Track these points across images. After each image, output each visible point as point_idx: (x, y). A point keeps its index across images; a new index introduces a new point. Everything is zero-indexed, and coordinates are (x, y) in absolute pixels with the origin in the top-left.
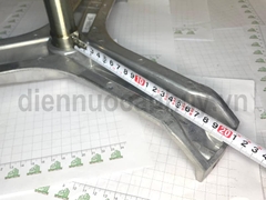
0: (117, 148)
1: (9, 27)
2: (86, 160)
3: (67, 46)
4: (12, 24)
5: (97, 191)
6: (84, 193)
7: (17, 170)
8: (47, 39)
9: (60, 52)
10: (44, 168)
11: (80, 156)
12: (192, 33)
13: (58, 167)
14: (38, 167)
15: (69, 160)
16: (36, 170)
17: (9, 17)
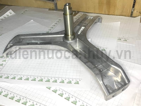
0: (78, 80)
1: (53, 28)
2: (66, 82)
3: (70, 39)
4: (54, 27)
5: (66, 93)
6: (62, 93)
7: (42, 79)
8: (63, 35)
9: (67, 41)
10: (51, 81)
11: (64, 80)
12: (126, 41)
13: (56, 81)
14: (49, 80)
15: (60, 80)
16: (48, 81)
17: (53, 24)
